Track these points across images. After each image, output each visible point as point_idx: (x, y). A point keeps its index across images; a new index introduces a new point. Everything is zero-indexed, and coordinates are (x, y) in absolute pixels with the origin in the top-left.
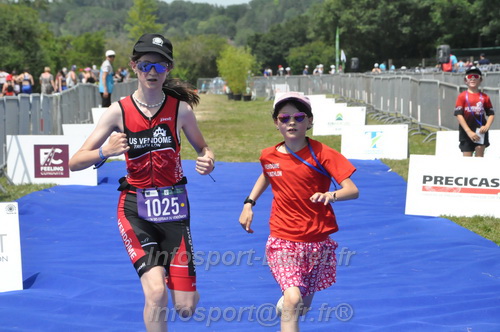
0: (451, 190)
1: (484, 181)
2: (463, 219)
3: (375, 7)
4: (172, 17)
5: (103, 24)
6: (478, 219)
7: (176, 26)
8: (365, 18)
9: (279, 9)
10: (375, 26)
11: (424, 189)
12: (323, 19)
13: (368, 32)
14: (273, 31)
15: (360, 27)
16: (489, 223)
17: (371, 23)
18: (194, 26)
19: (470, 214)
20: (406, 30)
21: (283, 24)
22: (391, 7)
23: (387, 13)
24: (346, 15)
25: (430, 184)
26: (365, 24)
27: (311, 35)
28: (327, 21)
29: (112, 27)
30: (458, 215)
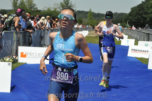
0: (137, 52)
1: (144, 51)
2: (139, 58)
3: (136, 16)
4: (97, 16)
5: (83, 17)
6: (141, 58)
7: (97, 18)
8: (134, 18)
9: (118, 16)
10: (136, 20)
11: (132, 52)
12: (125, 18)
13: (134, 21)
14: (116, 20)
15: (133, 20)
16: (143, 59)
17: (135, 19)
18: (101, 18)
19: (140, 57)
20: (142, 21)
21: (118, 19)
22: (139, 17)
23: (139, 18)
24: (130, 18)
25: (133, 51)
26: (134, 19)
27: (123, 21)
28: (126, 18)
29: (85, 17)
30: (138, 57)
